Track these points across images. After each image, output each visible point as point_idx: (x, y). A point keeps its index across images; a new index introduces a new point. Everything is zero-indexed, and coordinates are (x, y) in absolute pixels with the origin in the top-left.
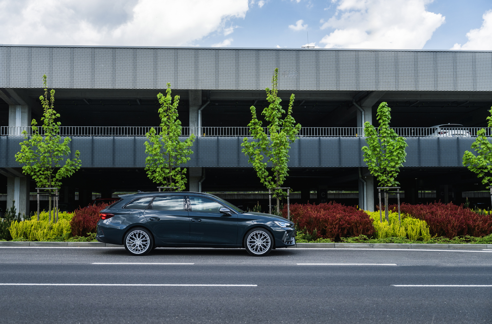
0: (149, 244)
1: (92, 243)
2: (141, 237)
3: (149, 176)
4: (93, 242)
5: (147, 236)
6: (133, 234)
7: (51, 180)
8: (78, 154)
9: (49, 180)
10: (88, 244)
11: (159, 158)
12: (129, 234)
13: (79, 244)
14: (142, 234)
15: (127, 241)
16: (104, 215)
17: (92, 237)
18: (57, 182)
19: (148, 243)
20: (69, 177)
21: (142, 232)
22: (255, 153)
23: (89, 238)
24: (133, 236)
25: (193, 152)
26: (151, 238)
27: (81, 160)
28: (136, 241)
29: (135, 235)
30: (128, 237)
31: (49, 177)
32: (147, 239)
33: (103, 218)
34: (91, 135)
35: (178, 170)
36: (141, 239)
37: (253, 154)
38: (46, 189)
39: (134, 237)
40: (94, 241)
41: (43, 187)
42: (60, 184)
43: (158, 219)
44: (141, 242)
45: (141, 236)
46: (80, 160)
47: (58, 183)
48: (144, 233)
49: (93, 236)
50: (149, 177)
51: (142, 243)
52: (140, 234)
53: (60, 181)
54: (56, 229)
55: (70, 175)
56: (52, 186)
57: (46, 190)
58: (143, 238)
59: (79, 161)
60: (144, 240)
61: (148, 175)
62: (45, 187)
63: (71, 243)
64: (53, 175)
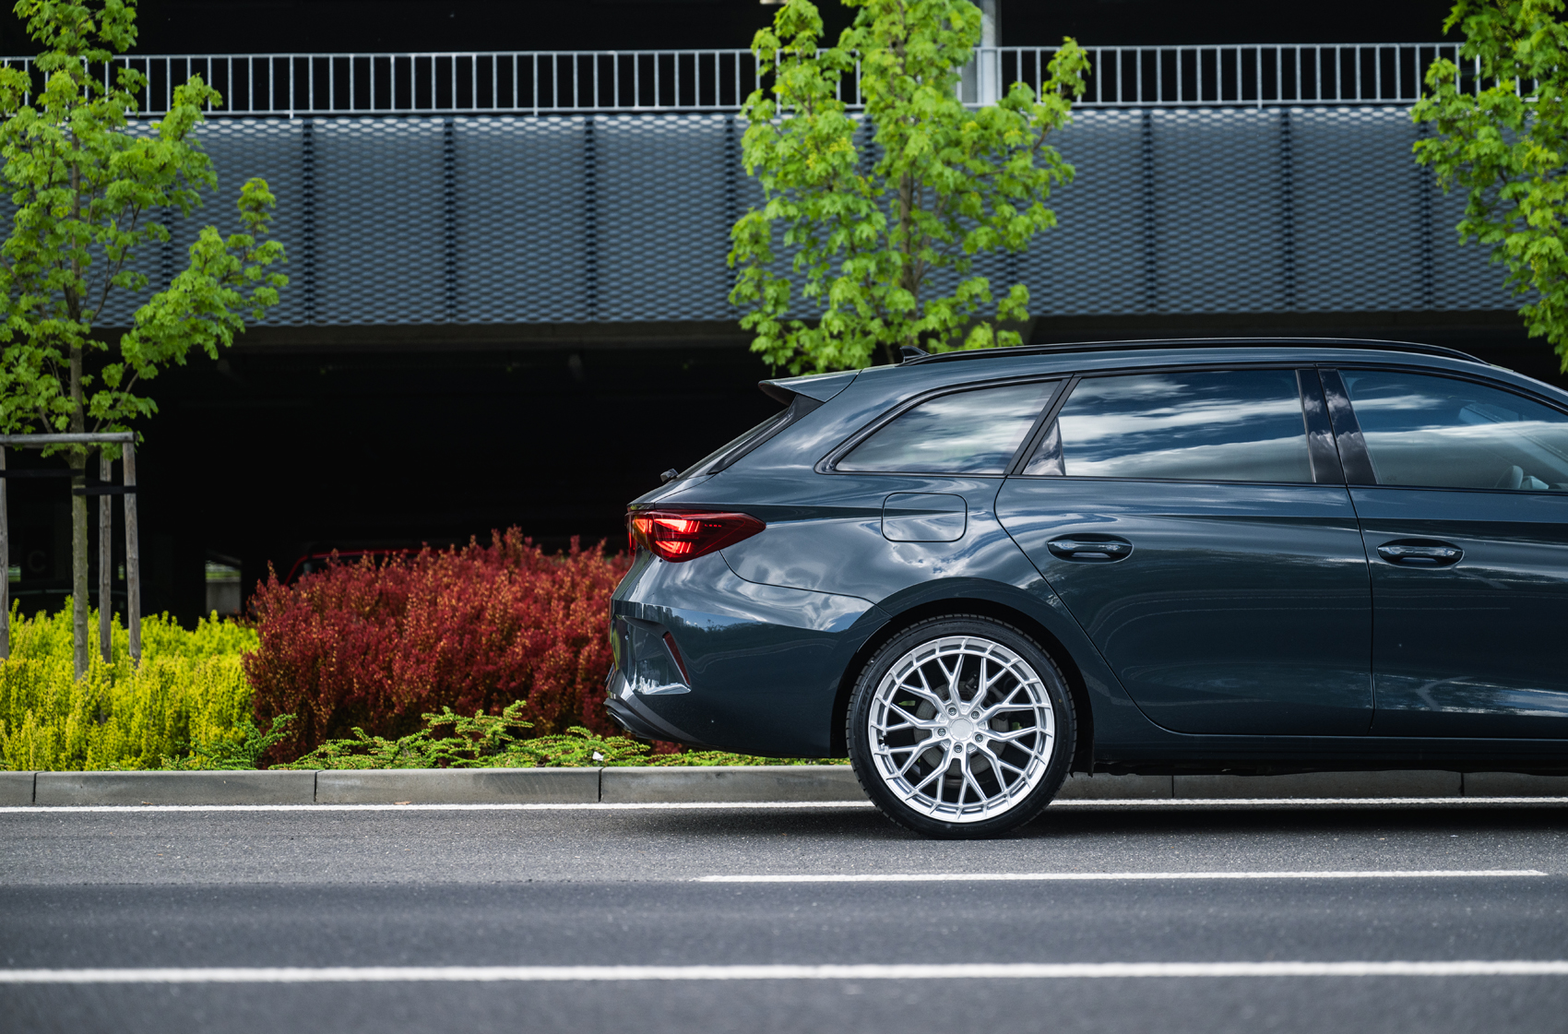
0: (1050, 742)
1: (499, 775)
2: (982, 692)
3: (760, 344)
4: (498, 769)
5: (1030, 679)
6: (924, 667)
7: (87, 380)
8: (258, 206)
9: (73, 381)
10: (470, 782)
11: (848, 209)
12: (894, 671)
13: (400, 785)
14: (993, 668)
15: (872, 721)
16: (681, 525)
17: (469, 741)
18: (124, 396)
19: (1044, 736)
20: (214, 356)
21: (988, 649)
22: (1520, 161)
23: (454, 749)
24: (920, 685)
25: (1071, 168)
26: (1063, 699)
27: (282, 240)
28: (945, 723)
29: (934, 675)
30: (879, 695)
31: (70, 363)
32: (1034, 705)
33: (674, 547)
34: (291, 112)
35: (973, 297)
36: (986, 703)
37: (1498, 171)
38: (51, 443)
39: (926, 691)
40: (503, 764)
41: (29, 428)
42: (146, 406)
43: (1114, 547)
44: (984, 729)
45: (985, 684)
46: (275, 245)
47: (132, 398)
48: (1011, 661)
49: (476, 736)
50: (765, 352)
51: (989, 736)
52: (972, 665)
53: (142, 389)
54: (138, 717)
55: (219, 345)
56: (90, 424)
57: (51, 452)
58: (1000, 701)
59: (269, 254)
60: (1002, 716)
61: (758, 335)
62: (40, 428)
63: (346, 777)
64: (98, 349)
